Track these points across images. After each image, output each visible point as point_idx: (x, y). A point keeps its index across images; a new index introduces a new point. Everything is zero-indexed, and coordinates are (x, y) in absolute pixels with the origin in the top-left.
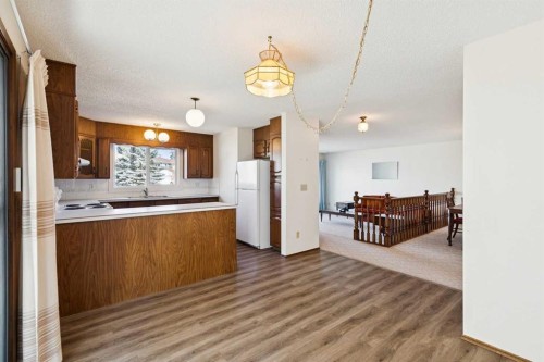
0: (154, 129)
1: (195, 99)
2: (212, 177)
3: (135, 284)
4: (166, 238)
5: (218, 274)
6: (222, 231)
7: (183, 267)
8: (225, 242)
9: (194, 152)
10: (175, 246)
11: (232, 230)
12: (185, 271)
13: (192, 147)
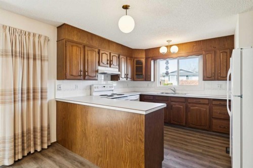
6: (129, 136)
7: (100, 152)
8: (132, 149)
9: (209, 57)
10: (96, 133)
11: (141, 140)
12: (102, 157)
13: (208, 52)
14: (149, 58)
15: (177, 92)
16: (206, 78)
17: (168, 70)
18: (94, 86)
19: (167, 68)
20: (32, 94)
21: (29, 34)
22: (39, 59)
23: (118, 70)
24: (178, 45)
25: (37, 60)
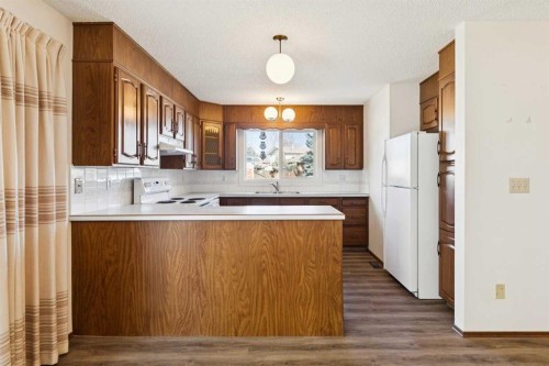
0: (277, 107)
1: (280, 38)
2: (361, 167)
3: (178, 316)
4: (221, 257)
5: (305, 333)
6: (314, 259)
7: (246, 306)
8: (320, 278)
9: (334, 133)
10: (234, 271)
11: (335, 259)
12: (249, 314)
13: (332, 125)
14: (233, 123)
15: (281, 189)
16: (331, 165)
17: (265, 150)
18: (143, 181)
19: (263, 146)
20: (37, 204)
21: (30, 31)
22: (49, 107)
23: (182, 144)
24: (294, 107)
25: (46, 109)
